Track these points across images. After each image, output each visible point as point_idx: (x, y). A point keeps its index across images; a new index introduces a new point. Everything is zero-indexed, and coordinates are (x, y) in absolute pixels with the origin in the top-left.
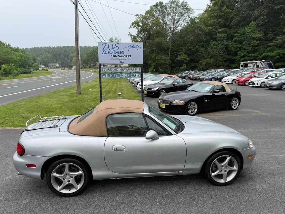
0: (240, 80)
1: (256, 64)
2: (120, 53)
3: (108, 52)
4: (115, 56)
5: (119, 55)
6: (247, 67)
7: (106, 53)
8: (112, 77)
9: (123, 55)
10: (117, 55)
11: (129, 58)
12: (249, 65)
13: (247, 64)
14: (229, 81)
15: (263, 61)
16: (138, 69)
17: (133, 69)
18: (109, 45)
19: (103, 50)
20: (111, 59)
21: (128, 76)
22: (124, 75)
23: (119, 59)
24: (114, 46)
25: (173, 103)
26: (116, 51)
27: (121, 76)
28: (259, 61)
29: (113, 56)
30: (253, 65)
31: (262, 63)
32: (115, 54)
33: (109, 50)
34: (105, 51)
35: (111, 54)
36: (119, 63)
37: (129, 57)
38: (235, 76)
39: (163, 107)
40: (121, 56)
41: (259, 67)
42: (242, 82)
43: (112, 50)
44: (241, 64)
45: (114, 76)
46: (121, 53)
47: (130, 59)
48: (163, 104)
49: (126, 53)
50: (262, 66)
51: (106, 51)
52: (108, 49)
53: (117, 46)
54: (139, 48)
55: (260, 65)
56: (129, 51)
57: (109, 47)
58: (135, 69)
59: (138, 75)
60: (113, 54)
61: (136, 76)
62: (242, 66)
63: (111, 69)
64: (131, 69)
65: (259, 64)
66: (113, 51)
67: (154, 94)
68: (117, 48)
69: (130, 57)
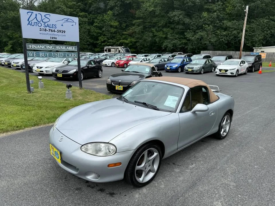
0: (119, 63)
1: (118, 50)
2: (51, 27)
3: (35, 23)
4: (45, 30)
5: (51, 29)
6: (110, 52)
7: (33, 24)
8: (43, 57)
9: (56, 30)
10: (47, 28)
11: (63, 34)
12: (112, 50)
13: (110, 50)
14: (109, 64)
15: (123, 47)
16: (74, 48)
17: (68, 47)
18: (36, 15)
19: (28, 20)
20: (40, 34)
21: (62, 55)
22: (58, 55)
23: (50, 34)
24: (43, 17)
25: (131, 84)
26: (47, 24)
27: (54, 55)
28: (119, 47)
29: (42, 29)
30: (115, 50)
31: (122, 48)
32: (46, 28)
33: (37, 22)
34: (31, 22)
35: (41, 27)
36: (51, 39)
37: (63, 32)
38: (113, 59)
39: (120, 89)
40: (53, 30)
41: (121, 52)
42: (121, 65)
43: (41, 22)
44: (105, 49)
45: (44, 55)
46: (53, 27)
47: (65, 36)
48: (119, 85)
49: (59, 28)
50: (123, 52)
51: (33, 22)
52: (35, 21)
53: (47, 18)
54: (74, 24)
55: (121, 51)
56: (62, 25)
57: (36, 17)
58: (70, 48)
59: (74, 55)
60: (42, 27)
61: (72, 55)
62: (106, 50)
63: (41, 46)
64: (66, 48)
65: (120, 49)
66: (43, 23)
67: (71, 76)
68: (47, 20)
69: (65, 32)
